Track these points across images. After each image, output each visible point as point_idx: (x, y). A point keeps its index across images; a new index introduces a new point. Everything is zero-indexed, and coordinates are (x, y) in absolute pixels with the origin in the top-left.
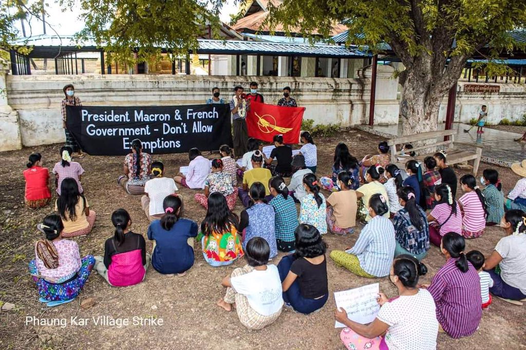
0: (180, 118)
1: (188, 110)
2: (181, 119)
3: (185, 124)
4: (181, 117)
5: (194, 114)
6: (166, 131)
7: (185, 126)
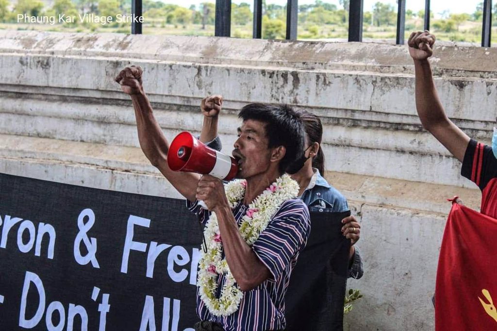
0: (91, 258)
1: (134, 220)
2: (96, 265)
3: (106, 297)
4: (98, 255)
5: (155, 250)
6: (29, 316)
7: (104, 308)
